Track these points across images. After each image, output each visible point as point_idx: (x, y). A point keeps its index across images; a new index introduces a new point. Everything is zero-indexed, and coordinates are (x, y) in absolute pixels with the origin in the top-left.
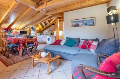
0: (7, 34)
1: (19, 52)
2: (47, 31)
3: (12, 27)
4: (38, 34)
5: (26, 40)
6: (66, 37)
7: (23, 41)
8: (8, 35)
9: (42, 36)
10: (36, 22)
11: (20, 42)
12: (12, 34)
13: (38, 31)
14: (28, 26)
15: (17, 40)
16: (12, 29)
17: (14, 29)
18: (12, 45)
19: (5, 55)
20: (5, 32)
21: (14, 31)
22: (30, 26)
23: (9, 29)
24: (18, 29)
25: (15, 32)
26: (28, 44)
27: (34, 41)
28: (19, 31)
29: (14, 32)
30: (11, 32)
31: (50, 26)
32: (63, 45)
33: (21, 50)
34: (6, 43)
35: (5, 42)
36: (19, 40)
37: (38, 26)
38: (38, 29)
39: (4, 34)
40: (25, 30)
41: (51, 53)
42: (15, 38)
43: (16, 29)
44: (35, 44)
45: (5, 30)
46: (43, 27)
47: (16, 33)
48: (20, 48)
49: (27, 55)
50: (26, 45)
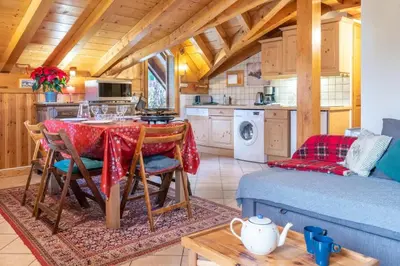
0: (42, 99)
1: (103, 205)
2: (233, 79)
3: (63, 65)
4: (183, 97)
5: (136, 134)
6: (386, 121)
7: (123, 141)
8: (45, 106)
9: (204, 112)
10: (177, 27)
11: (110, 146)
12: (62, 99)
13: (183, 78)
14: (135, 56)
15: (97, 136)
16: (62, 73)
17: (73, 73)
18: (73, 161)
19: (40, 211)
20: (35, 88)
21: (72, 83)
22: (144, 51)
23: (48, 75)
24: (87, 74)
25: (77, 87)
26: (148, 157)
27: (178, 142)
28: (92, 83)
29: (70, 89)
30: (59, 90)
31: (253, 48)
32: (366, 173)
33: (116, 189)
34: (41, 148)
35: (37, 143)
36: (103, 135)
37: (183, 51)
38: (182, 67)
39: (29, 102)
40: (121, 78)
41: (307, 229)
42: (81, 119)
43: (79, 73)
44: (185, 158)
45: (32, 81)
46: (211, 54)
47: (81, 91)
48: (110, 183)
49: (144, 222)
50: (138, 163)
